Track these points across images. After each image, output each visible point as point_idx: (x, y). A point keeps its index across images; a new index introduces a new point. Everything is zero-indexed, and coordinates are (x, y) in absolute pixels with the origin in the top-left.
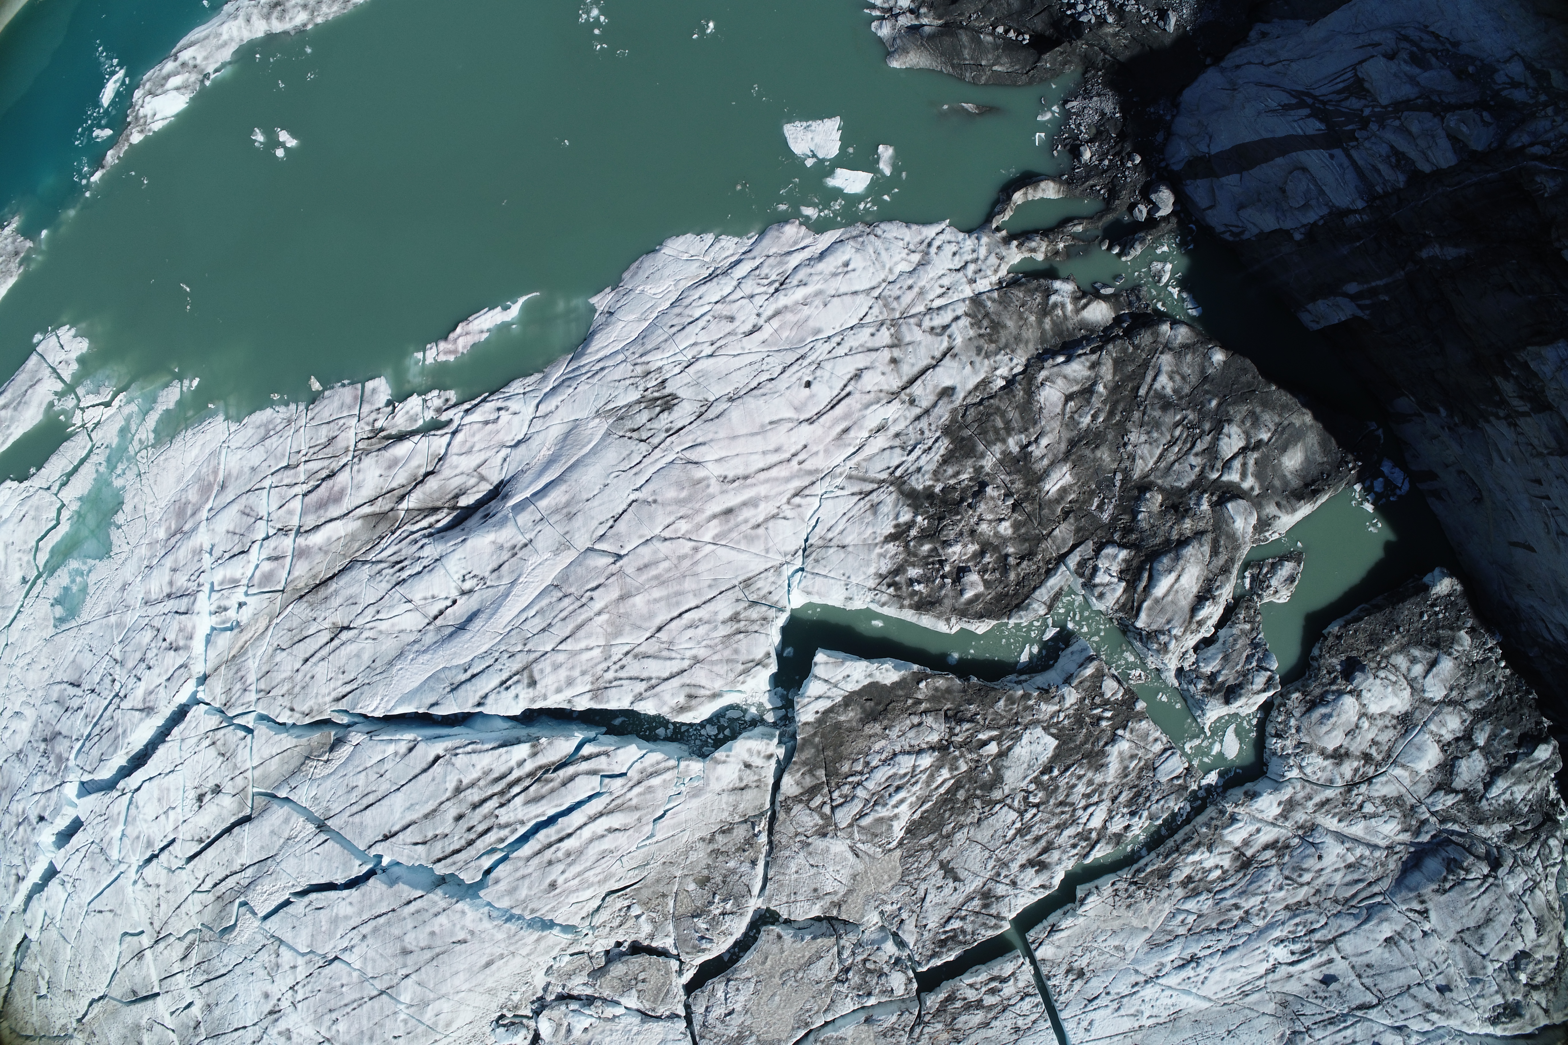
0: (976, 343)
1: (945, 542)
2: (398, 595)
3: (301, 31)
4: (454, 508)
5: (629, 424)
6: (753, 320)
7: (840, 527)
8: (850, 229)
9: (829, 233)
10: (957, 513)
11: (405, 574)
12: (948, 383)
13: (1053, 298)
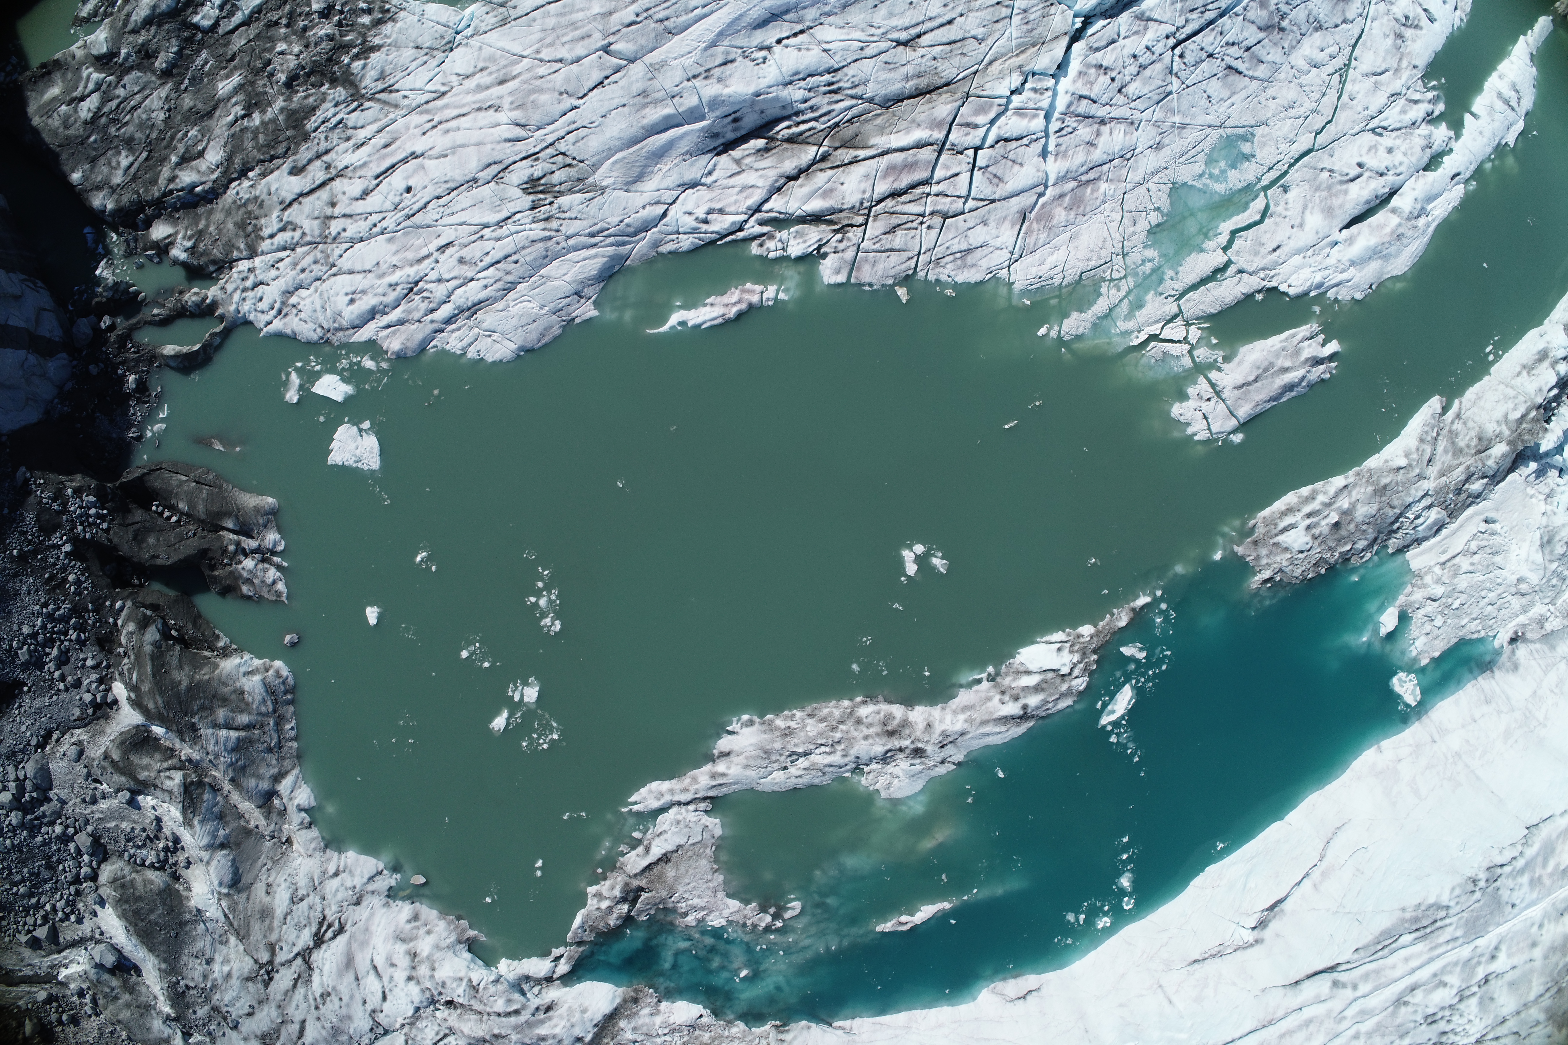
0: (262, 211)
1: (332, 40)
2: (837, 58)
3: (870, 698)
4: (772, 139)
5: (572, 172)
6: (442, 258)
7: (415, 63)
8: (344, 340)
9: (362, 339)
10: (314, 61)
11: (827, 77)
12: (293, 179)
13: (189, 244)
